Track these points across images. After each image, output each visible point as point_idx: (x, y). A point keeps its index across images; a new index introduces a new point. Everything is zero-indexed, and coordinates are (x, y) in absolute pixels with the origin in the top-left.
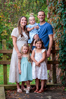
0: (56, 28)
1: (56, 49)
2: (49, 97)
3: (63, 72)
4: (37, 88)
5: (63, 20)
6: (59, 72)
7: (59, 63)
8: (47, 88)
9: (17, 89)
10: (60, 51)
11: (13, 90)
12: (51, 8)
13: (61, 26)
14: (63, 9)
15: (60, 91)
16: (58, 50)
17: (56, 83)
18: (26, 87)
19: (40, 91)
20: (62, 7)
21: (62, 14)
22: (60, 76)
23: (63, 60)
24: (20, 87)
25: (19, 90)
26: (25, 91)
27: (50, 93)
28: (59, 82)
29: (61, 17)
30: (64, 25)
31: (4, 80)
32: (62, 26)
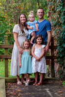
0: (55, 25)
1: (55, 45)
2: (47, 90)
3: (61, 67)
4: (36, 81)
5: (62, 17)
6: (57, 67)
7: (57, 58)
8: (45, 82)
9: (17, 81)
10: (59, 47)
11: (14, 82)
12: (51, 6)
13: (59, 23)
14: (62, 7)
15: (58, 84)
16: (57, 46)
17: (54, 77)
18: (25, 80)
19: (39, 84)
20: (61, 6)
21: (61, 12)
22: (58, 71)
23: (61, 56)
24: (20, 80)
25: (19, 82)
26: (25, 84)
27: (48, 86)
28: (57, 76)
29: (60, 15)
30: (63, 22)
31: (6, 73)
32: (61, 23)
